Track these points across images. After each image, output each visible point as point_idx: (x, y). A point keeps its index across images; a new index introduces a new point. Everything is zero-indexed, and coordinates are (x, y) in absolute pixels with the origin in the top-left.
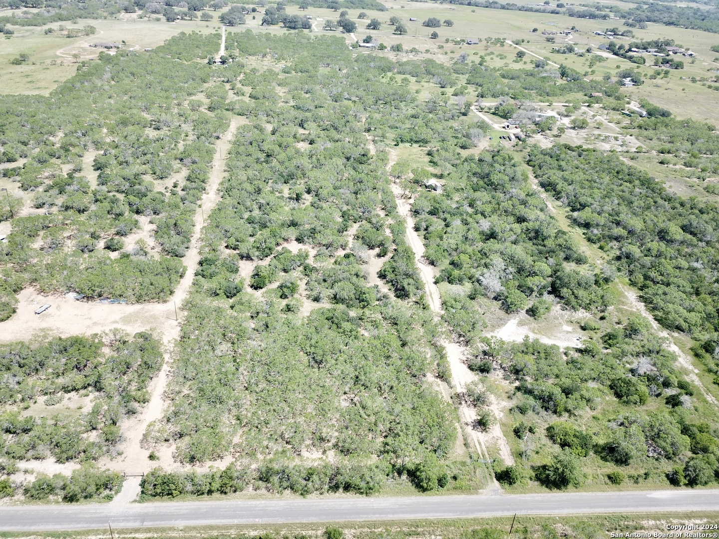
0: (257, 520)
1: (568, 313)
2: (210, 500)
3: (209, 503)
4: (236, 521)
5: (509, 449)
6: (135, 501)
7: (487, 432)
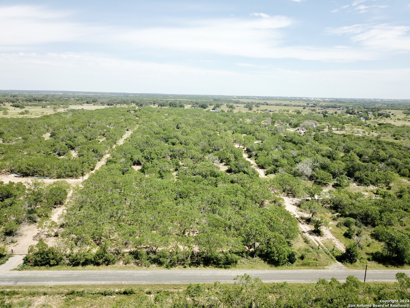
0: (123, 282)
1: (363, 187)
2: (84, 270)
3: (82, 271)
4: (103, 283)
5: (343, 245)
6: (15, 269)
7: (321, 236)
